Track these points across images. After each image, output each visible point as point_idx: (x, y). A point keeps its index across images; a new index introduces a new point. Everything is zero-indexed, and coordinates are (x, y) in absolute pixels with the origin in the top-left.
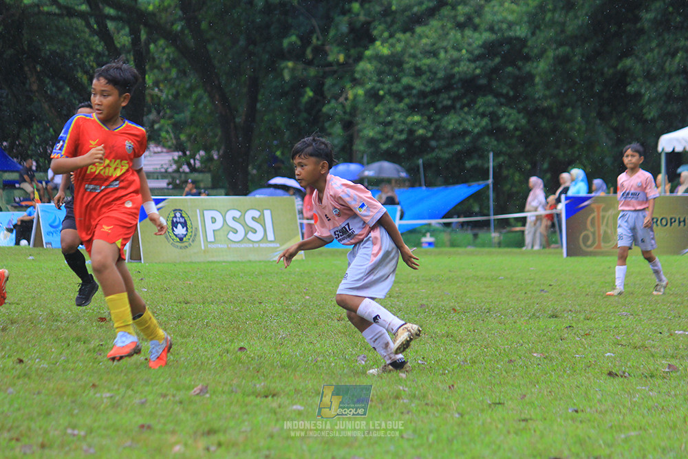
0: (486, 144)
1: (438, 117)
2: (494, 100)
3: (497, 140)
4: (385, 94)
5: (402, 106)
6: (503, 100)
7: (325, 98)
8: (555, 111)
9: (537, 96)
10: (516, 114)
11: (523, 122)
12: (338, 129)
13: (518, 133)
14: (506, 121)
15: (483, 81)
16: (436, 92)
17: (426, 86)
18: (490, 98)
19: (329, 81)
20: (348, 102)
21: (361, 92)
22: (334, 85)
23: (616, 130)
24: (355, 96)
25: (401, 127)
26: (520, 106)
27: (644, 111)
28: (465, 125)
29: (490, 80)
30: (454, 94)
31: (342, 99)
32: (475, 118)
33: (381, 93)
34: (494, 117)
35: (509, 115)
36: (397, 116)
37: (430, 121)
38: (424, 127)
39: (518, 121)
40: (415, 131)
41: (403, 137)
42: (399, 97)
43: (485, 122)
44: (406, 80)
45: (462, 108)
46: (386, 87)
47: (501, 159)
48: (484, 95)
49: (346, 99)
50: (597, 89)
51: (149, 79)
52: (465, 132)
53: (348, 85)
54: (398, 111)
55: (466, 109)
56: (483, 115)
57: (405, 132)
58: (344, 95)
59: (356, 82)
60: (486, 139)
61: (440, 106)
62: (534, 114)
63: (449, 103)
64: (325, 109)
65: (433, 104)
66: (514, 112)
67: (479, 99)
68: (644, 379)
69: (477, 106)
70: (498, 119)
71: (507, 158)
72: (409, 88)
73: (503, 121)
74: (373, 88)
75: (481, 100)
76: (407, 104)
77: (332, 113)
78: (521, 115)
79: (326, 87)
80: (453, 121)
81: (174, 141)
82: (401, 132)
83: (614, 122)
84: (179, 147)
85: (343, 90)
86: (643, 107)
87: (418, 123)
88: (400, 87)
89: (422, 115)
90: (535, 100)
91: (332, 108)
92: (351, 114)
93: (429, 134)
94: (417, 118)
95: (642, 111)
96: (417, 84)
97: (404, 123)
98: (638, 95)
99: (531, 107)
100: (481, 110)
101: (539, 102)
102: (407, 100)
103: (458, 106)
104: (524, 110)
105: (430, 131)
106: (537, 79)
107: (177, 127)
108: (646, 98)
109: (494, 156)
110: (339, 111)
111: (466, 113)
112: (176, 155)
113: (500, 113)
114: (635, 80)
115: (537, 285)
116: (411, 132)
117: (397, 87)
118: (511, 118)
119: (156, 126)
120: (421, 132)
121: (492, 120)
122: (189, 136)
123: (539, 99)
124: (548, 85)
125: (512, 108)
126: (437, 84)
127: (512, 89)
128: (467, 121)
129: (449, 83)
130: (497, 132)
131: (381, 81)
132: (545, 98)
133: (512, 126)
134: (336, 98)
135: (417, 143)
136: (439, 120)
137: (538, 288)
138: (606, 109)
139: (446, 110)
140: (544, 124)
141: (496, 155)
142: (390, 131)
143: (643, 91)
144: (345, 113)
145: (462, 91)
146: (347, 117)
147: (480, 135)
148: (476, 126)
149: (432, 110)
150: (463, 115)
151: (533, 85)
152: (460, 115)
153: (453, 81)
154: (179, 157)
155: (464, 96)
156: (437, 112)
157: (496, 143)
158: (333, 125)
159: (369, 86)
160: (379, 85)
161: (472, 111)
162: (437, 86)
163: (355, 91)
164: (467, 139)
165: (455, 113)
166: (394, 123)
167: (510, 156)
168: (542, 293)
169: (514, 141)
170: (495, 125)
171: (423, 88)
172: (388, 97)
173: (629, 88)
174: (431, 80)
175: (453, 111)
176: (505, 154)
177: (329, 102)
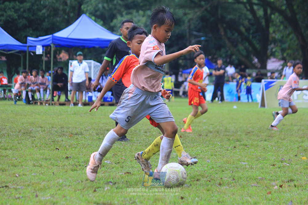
51: (271, 30)
81: (281, 56)
84: (284, 59)
107: (283, 50)
112: (282, 62)
119: (274, 50)
122: (288, 54)
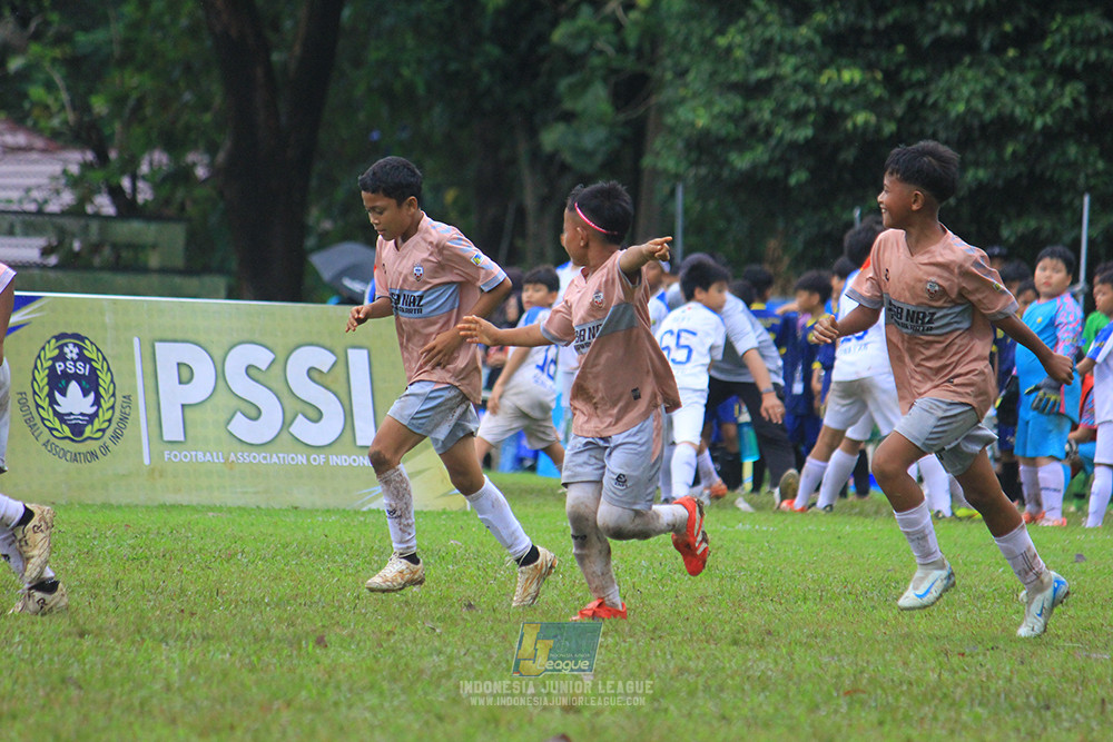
0: (1071, 166)
1: (919, 75)
2: (1106, 28)
5: (804, 32)
12: (597, 99)
18: (1093, 21)
20: (634, 15)
25: (797, 101)
31: (613, 6)
32: (1038, 84)
34: (1101, 81)
36: (788, 65)
37: (894, 84)
38: (874, 105)
40: (844, 116)
41: (805, 133)
42: (796, 4)
43: (1070, 95)
45: (998, 49)
49: (629, 5)
52: (1006, 127)
54: (793, 49)
55: (1011, 53)
56: (1067, 74)
57: (811, 118)
60: (1073, 151)
61: (927, 39)
63: (959, 29)
64: (559, 35)
65: (905, 32)
67: (1055, 23)
69: (1047, 44)
75: (1060, 27)
76: (822, 30)
77: (581, 46)
80: (965, 91)
81: (71, 116)
82: (798, 117)
84: (86, 134)
87: (851, 91)
89: (869, 66)
91: (579, 35)
92: (640, 54)
93: (890, 128)
94: (851, 75)
97: (808, 88)
100: (1060, 58)
102: (820, 17)
103: (986, 41)
105: (891, 117)
107: (84, 71)
109: (1093, 207)
110: (605, 43)
111: (1009, 66)
112: (74, 160)
116: (830, 119)
119: (15, 63)
120: (862, 118)
121: (1091, 92)
122: (119, 101)
128: (1013, 89)
130: (1108, 128)
135: (848, 155)
136: (921, 84)
139: (948, 53)
141: (1103, 205)
142: (764, 111)
144: (622, 48)
146: (630, 64)
147: (1053, 137)
148: (1041, 109)
149: (901, 50)
150: (1001, 70)
152: (988, 73)
154: (85, 166)
155: (1006, 10)
156: (917, 57)
157: (1101, 165)
158: (584, 86)
161: (1032, 61)
164: (1010, 149)
165: (973, 64)
166: (777, 91)
170: (1104, 108)
175: (967, 59)
177: (573, 12)
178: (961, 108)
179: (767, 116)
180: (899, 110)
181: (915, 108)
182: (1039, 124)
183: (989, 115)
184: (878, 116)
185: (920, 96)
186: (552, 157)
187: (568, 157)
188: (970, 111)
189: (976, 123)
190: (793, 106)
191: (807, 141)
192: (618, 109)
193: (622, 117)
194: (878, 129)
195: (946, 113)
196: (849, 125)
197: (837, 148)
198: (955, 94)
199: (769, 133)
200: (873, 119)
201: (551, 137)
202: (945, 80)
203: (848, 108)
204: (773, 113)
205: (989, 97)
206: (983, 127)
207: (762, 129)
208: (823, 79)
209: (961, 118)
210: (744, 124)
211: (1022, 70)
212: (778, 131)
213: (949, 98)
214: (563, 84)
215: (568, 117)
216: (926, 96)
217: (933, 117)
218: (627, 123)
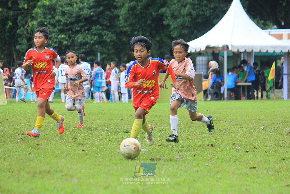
0: (97, 48)
1: (73, 35)
2: (100, 28)
3: (102, 47)
4: (47, 24)
5: (56, 30)
6: (104, 28)
7: (17, 26)
8: (129, 33)
9: (121, 26)
10: (111, 34)
11: (115, 38)
12: (25, 41)
13: (112, 43)
14: (106, 38)
15: (94, 18)
16: (72, 23)
17: (68, 21)
18: (98, 27)
19: (20, 18)
20: (29, 28)
21: (35, 23)
22: (22, 20)
23: (158, 42)
24: (33, 25)
25: (55, 40)
26: (113, 30)
27: (172, 33)
28: (86, 39)
29: (98, 18)
30: (80, 24)
31: (26, 27)
32: (91, 36)
33: (45, 23)
34: (100, 36)
35: (108, 35)
36: (53, 35)
37: (70, 37)
38: (67, 40)
39: (111, 37)
40: (62, 42)
41: (57, 45)
42: (54, 26)
43: (96, 38)
44: (57, 18)
45: (85, 31)
46: (48, 20)
47: (104, 56)
48: (95, 25)
49: (28, 27)
50: (149, 22)
52: (86, 43)
53: (30, 20)
54: (54, 32)
55: (87, 32)
56: (95, 35)
57: (57, 43)
58: (27, 25)
59: (33, 18)
60: (97, 46)
61: (74, 30)
62: (119, 34)
63: (79, 29)
64: (18, 31)
65: (71, 29)
66: (110, 33)
67: (93, 27)
68: (167, 162)
69: (92, 30)
70: (102, 36)
71: (106, 55)
72: (59, 21)
73: (105, 37)
74: (41, 21)
75: (94, 28)
76: (58, 29)
77: (22, 33)
78: (113, 35)
79: (18, 21)
80: (80, 38)
82: (56, 43)
83: (158, 39)
85: (26, 22)
86: (171, 31)
87: (63, 38)
88: (55, 21)
89: (66, 35)
90: (120, 28)
91: (21, 31)
92: (31, 34)
93: (69, 44)
94: (63, 36)
95: (170, 33)
96: (63, 20)
97: (57, 38)
98: (169, 26)
99: (118, 30)
100: (94, 32)
101: (121, 29)
102: (58, 27)
103: (83, 30)
104: (115, 32)
105: (69, 42)
106: (121, 18)
108: (172, 27)
109: (100, 55)
110: (25, 32)
111: (86, 34)
113: (103, 34)
114: (167, 18)
115: (120, 117)
116: (60, 43)
117: (53, 21)
118: (108, 36)
120: (65, 42)
121: (99, 37)
123: (122, 27)
124: (126, 21)
125: (109, 31)
126: (73, 20)
127: (109, 22)
128: (87, 37)
129: (78, 19)
130: (102, 43)
131: (45, 18)
132: (125, 27)
133: (109, 40)
134: (23, 26)
135: (63, 48)
136: (74, 37)
137: (120, 119)
138: (153, 32)
139: (77, 32)
140: (124, 39)
141: (101, 54)
142: (50, 42)
143: (171, 23)
144: (28, 33)
145: (85, 23)
146: (29, 36)
147: (94, 44)
148: (92, 40)
149: (70, 32)
150: (85, 34)
151: (119, 20)
153: (80, 18)
155: (86, 25)
156: (73, 33)
157: (101, 48)
158: (22, 39)
159: (39, 20)
160: (44, 20)
161: (90, 33)
162: (72, 21)
163: (33, 23)
164: (87, 46)
165: (81, 34)
166: (52, 39)
167: (108, 54)
168: (122, 121)
169: (110, 47)
170: (101, 39)
171: (66, 21)
172: (49, 26)
173: (164, 22)
174: (70, 18)
175: (80, 33)
176: (105, 53)
177: (20, 28)
178: (80, 40)
179: (51, 42)
180: (71, 41)
181: (73, 41)
182: (91, 42)
183: (84, 41)
184: (68, 42)
185: (73, 38)
186: (18, 50)
187: (20, 50)
188: (81, 41)
189: (82, 42)
190: (54, 41)
191: (57, 46)
192: (28, 42)
193: (28, 43)
194: (68, 44)
195: (77, 41)
196: (63, 43)
197: (62, 47)
198: (79, 38)
199: (51, 45)
200: (67, 42)
201: (18, 47)
202: (77, 36)
203: (63, 41)
204: (52, 42)
205: (84, 39)
206: (83, 43)
207: (50, 45)
208: (59, 36)
209: (80, 42)
210: (48, 44)
211: (88, 34)
212: (52, 45)
213: (78, 39)
214: (19, 39)
215: (20, 44)
216: (75, 39)
217: (76, 42)
218: (29, 44)
